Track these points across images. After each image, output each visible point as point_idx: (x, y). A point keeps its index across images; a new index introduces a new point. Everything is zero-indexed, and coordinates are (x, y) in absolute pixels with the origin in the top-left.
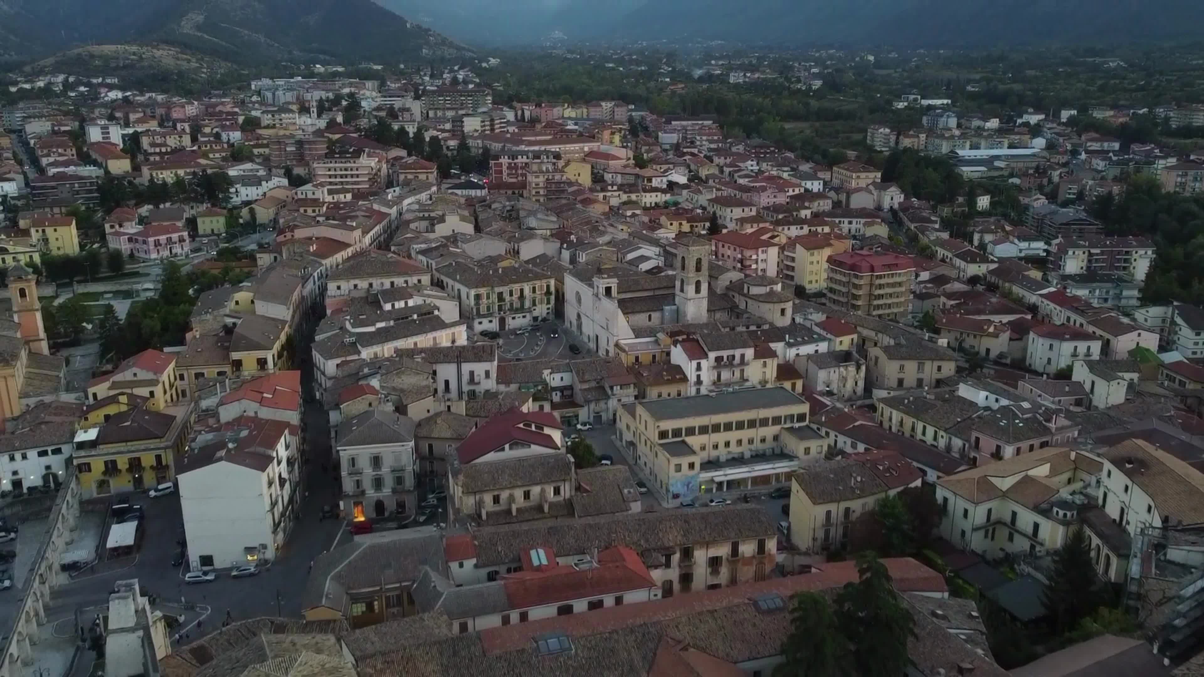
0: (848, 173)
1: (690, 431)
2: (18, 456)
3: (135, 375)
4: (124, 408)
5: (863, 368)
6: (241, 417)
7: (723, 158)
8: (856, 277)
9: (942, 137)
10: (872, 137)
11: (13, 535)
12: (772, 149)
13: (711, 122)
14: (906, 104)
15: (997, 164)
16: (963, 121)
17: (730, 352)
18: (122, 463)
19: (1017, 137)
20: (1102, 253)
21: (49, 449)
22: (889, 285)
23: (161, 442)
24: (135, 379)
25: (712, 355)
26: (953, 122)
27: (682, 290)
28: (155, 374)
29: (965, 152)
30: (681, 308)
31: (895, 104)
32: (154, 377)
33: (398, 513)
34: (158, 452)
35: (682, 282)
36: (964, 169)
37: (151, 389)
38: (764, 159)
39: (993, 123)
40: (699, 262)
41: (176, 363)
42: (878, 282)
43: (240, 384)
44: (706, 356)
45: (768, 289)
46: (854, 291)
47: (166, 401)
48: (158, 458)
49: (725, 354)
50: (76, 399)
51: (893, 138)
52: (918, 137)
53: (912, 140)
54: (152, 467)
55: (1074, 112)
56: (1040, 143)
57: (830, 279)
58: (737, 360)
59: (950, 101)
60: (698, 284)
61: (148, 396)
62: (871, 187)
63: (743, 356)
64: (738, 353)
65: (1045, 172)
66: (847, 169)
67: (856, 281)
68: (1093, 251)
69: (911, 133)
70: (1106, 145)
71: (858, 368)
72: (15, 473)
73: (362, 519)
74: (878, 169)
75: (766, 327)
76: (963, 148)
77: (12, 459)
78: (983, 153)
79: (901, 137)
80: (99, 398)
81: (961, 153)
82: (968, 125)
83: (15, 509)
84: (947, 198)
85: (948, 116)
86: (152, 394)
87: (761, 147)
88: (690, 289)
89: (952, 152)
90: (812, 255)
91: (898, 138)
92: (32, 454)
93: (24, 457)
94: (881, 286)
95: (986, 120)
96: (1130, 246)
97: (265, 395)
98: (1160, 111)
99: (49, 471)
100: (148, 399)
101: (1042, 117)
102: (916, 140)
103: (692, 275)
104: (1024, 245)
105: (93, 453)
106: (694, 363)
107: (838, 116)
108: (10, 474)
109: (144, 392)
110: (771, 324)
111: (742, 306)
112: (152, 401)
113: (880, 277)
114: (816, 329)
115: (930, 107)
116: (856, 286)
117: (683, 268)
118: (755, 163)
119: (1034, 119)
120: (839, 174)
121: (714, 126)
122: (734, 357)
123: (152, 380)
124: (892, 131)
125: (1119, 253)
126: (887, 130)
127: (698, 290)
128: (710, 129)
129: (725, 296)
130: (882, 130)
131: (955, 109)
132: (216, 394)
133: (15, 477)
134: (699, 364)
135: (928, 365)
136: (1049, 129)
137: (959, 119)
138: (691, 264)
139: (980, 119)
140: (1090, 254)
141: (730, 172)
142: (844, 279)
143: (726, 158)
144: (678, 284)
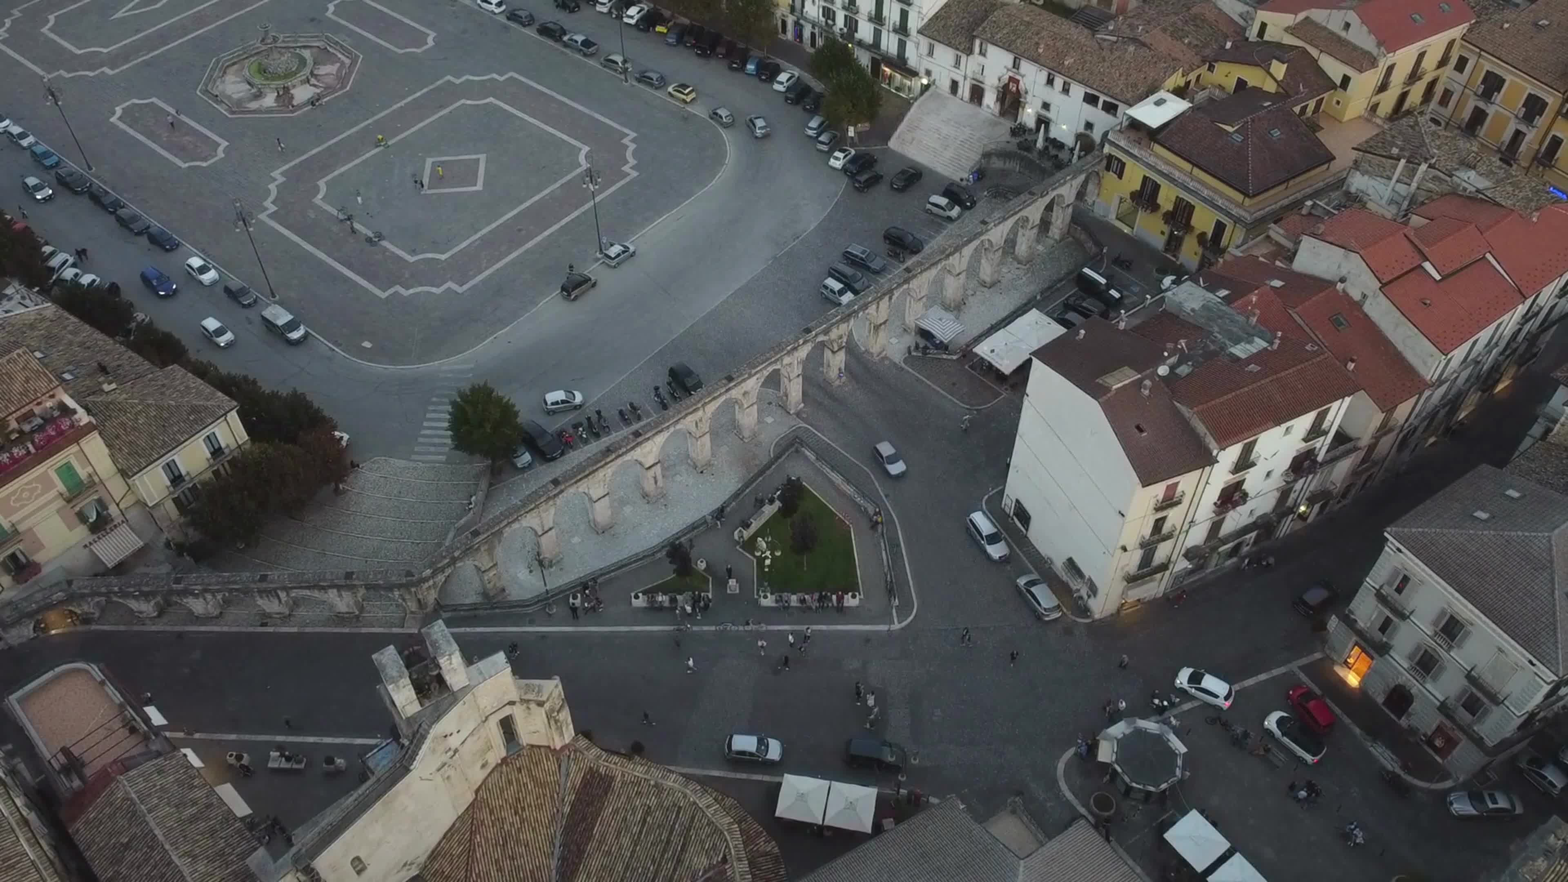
2: (1059, 81)
3: (1347, 26)
4: (1270, 87)
6: (1331, 284)
11: (956, 211)
18: (1167, 197)
21: (1102, 98)
23: (1240, 205)
24: (1343, 34)
28: (1379, 44)
32: (1375, 51)
33: (1430, 742)
34: (1225, 220)
37: (1350, 72)
41: (1470, 30)
43: (1445, 188)
47: (1374, 108)
48: (1220, 228)
50: (1241, 15)
54: (1202, 235)
61: (1338, 82)
72: (1046, 106)
73: (1353, 680)
77: (1050, 82)
80: (1266, 37)
83: (1010, 165)
86: (1346, 80)
92: (1078, 91)
93: (1066, 90)
97: (1427, 266)
99: (1088, 132)
100: (1334, 87)
105: (1135, 152)
108: (1040, 105)
109: (1334, 69)
112: (1339, 94)
123: (1366, 54)
132: (1390, 178)
133: (1044, 112)
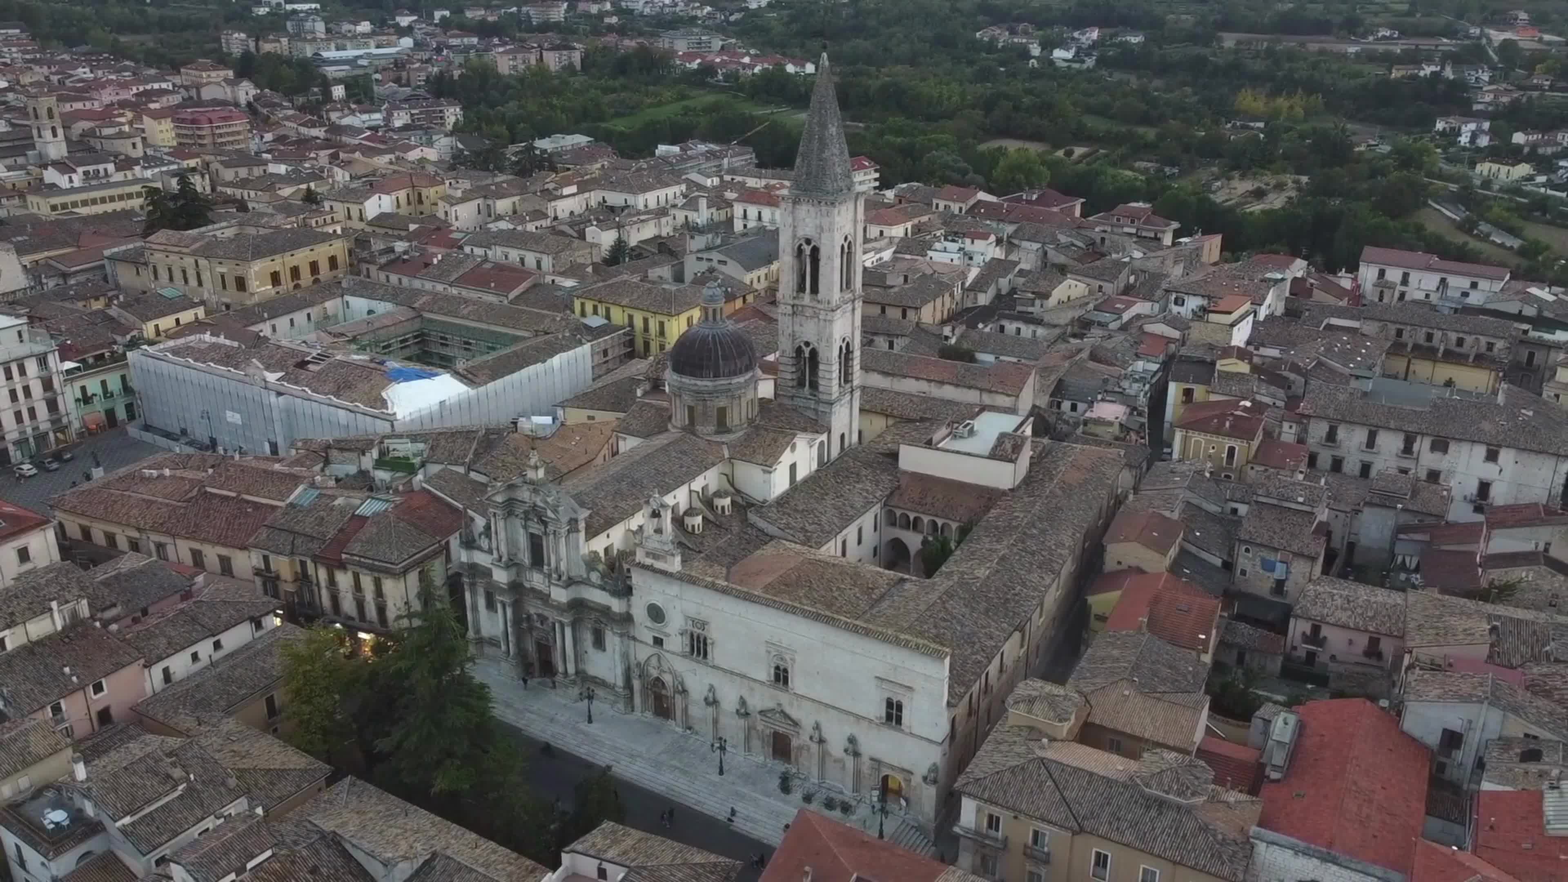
0: (197, 73)
1: (75, 204)
5: (207, 176)
7: (46, 67)
8: (199, 129)
9: (305, 40)
10: (228, 43)
12: (106, 55)
13: (18, 31)
14: (267, 9)
15: (360, 62)
16: (331, 25)
17: (94, 167)
19: (385, 38)
20: (421, 113)
22: (228, 134)
25: (80, 170)
26: (320, 27)
27: (40, 136)
29: (331, 54)
30: (43, 152)
31: (255, 10)
35: (39, 129)
36: (327, 68)
38: (99, 68)
39: (365, 27)
40: (50, 110)
42: (218, 131)
44: (75, 171)
45: (117, 129)
46: (200, 141)
49: (91, 168)
51: (252, 44)
52: (279, 41)
53: (274, 45)
55: (447, 13)
56: (407, 42)
57: (178, 135)
58: (102, 173)
59: (318, 6)
60: (54, 130)
62: (223, 83)
63: (106, 170)
64: (101, 167)
65: (404, 66)
66: (196, 69)
67: (199, 133)
68: (413, 112)
69: (271, 37)
70: (466, 40)
71: (203, 176)
74: (230, 68)
75: (123, 157)
76: (329, 49)
78: (350, 53)
79: (261, 43)
81: (325, 54)
82: (338, 30)
84: (303, 88)
85: (314, 21)
87: (91, 54)
88: (48, 134)
89: (316, 54)
90: (160, 123)
91: (257, 45)
94: (221, 135)
95: (355, 23)
96: (442, 105)
98: (524, 9)
101: (415, 18)
102: (277, 45)
103: (46, 121)
104: (365, 117)
106: (66, 177)
107: (186, 25)
110: (126, 156)
111: (99, 147)
113: (218, 127)
114: (165, 157)
115: (294, 12)
116: (200, 137)
117: (37, 117)
118: (87, 70)
119: (404, 21)
120: (187, 76)
121: (24, 36)
122: (98, 171)
124: (249, 37)
125: (434, 112)
126: (243, 36)
127: (55, 135)
128: (18, 39)
129: (79, 142)
130: (236, 35)
131: (325, 14)
134: (70, 178)
135: (255, 169)
136: (420, 29)
137: (326, 24)
138: (43, 112)
139: (351, 22)
140: (412, 115)
141: (59, 81)
142: (190, 133)
143: (49, 68)
144: (35, 132)
